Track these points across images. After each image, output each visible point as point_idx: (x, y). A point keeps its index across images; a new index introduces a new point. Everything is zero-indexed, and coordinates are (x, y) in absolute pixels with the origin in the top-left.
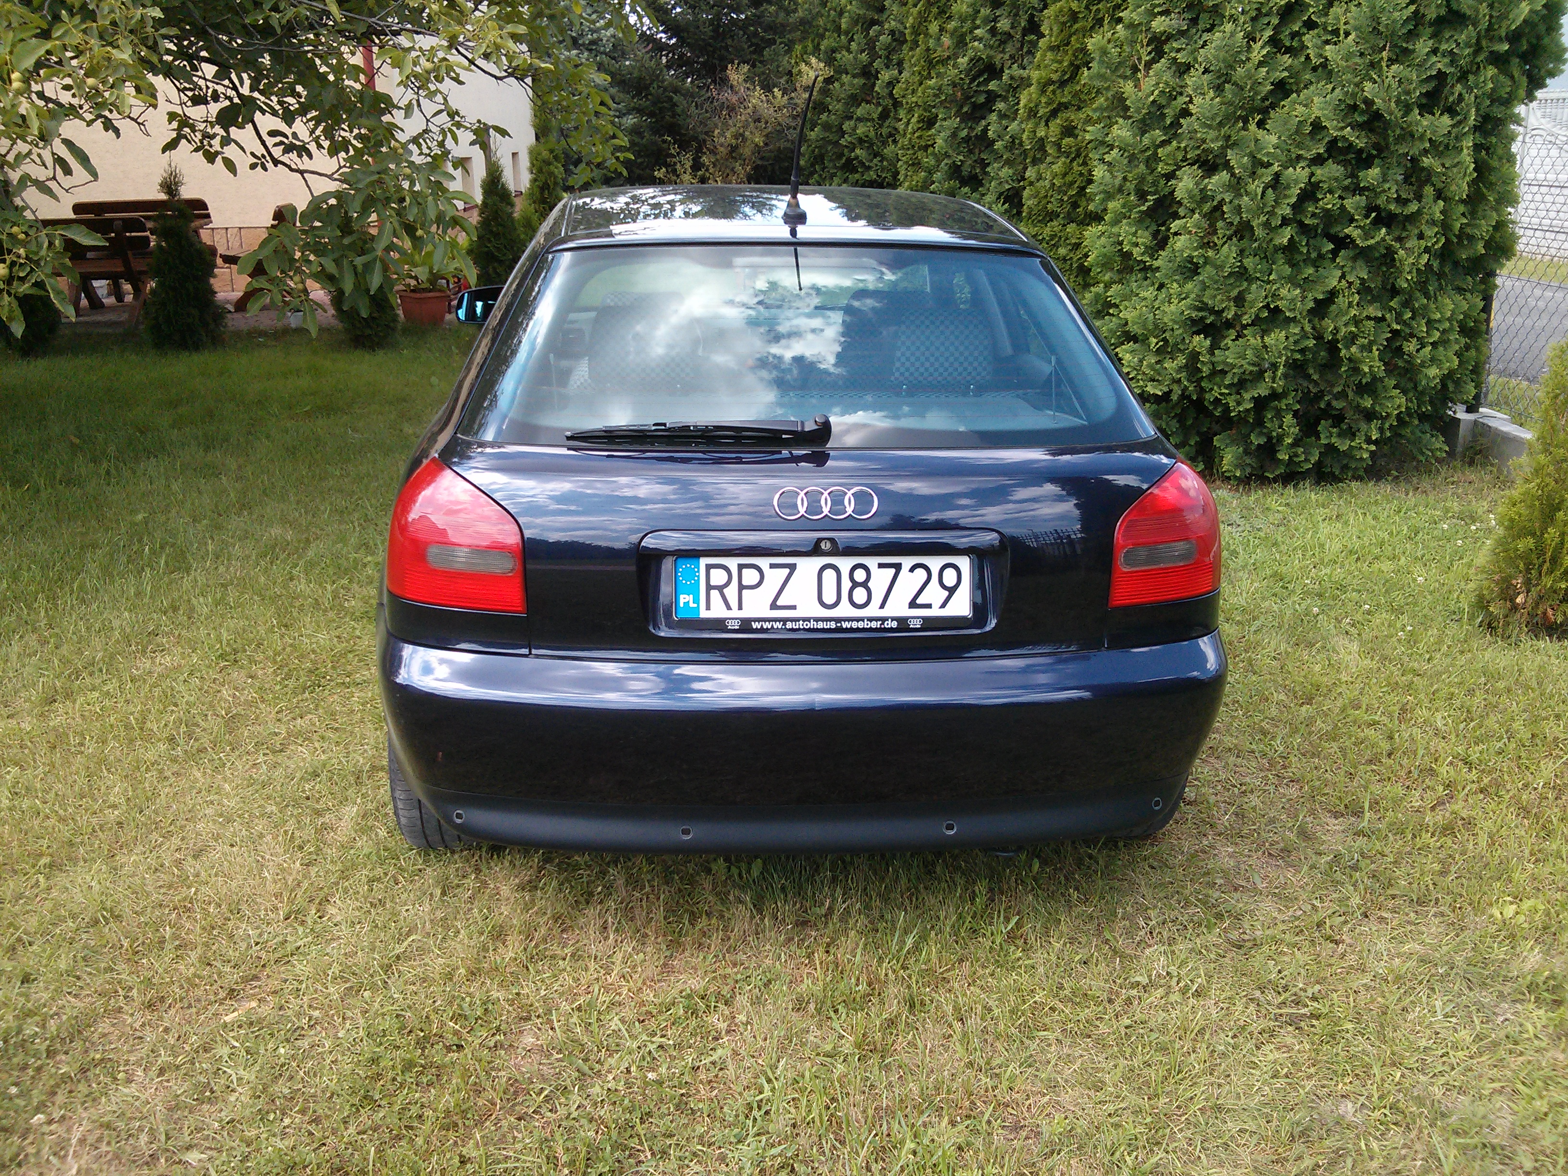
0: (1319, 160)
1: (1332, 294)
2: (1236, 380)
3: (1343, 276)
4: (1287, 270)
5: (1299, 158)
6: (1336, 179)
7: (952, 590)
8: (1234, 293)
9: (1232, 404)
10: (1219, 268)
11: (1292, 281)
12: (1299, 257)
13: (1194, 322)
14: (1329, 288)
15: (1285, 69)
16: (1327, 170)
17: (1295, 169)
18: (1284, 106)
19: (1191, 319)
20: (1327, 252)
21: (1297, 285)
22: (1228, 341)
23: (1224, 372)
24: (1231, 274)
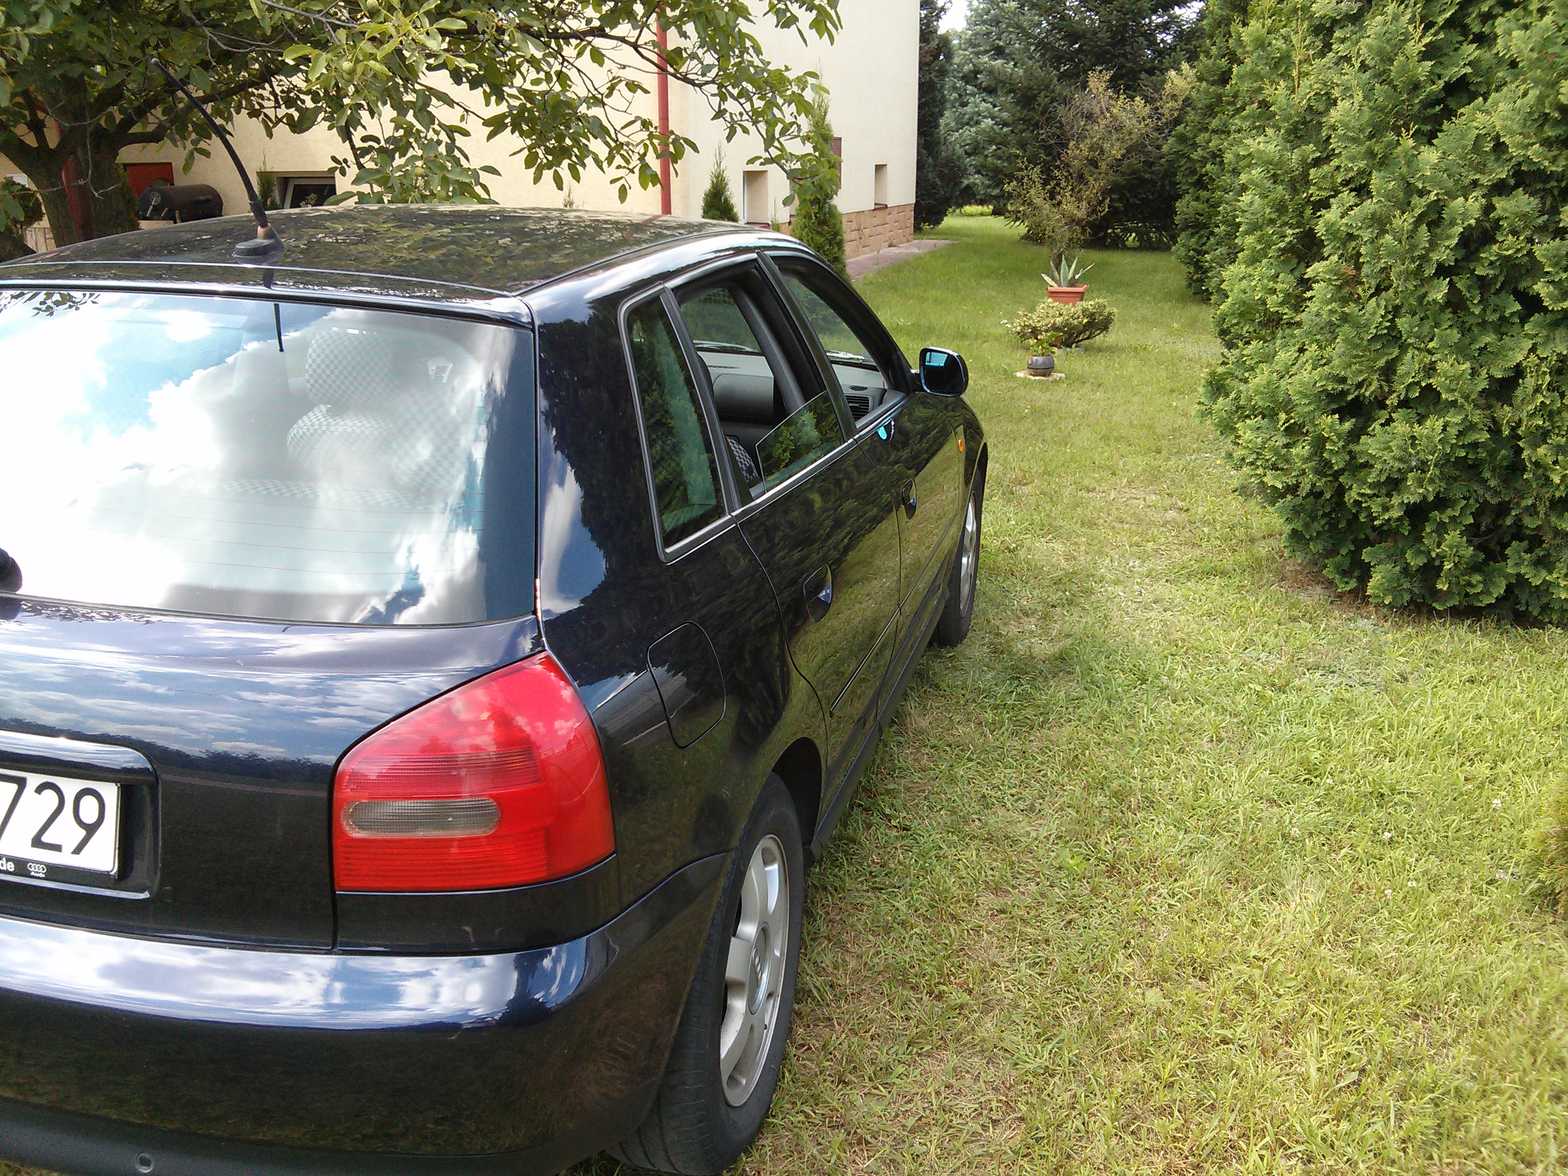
0: (1500, 188)
1: (1519, 372)
2: (1383, 478)
3: (1533, 350)
4: (1455, 335)
5: (1475, 184)
6: (1524, 216)
7: (91, 829)
8: (1381, 363)
9: (1375, 509)
10: (1361, 327)
11: (1461, 351)
12: (1471, 320)
13: (1331, 397)
14: (1512, 364)
15: (1470, 64)
16: (1513, 202)
17: (1467, 200)
18: (1462, 114)
19: (1329, 395)
20: (1513, 314)
21: (1467, 357)
22: (1376, 426)
23: (1367, 465)
24: (1375, 338)
